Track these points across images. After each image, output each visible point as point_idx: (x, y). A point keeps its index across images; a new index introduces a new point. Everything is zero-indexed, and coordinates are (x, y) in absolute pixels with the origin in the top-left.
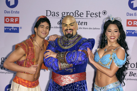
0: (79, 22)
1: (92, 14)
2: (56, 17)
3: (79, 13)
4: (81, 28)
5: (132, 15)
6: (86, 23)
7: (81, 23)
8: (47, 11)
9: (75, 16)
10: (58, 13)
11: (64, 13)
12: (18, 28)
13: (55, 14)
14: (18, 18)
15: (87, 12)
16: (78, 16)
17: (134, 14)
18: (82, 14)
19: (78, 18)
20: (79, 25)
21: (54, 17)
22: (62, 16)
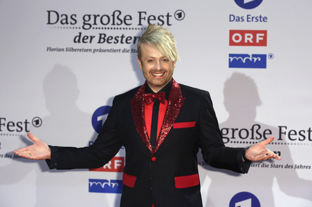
0: (123, 37)
1: (152, 18)
2: (69, 25)
3: (122, 17)
4: (128, 51)
5: (241, 20)
6: (137, 40)
7: (127, 40)
8: (49, 12)
9: (114, 24)
10: (74, 17)
11: (89, 16)
13: (67, 19)
15: (140, 13)
16: (119, 22)
17: (245, 18)
18: (128, 18)
19: (119, 27)
20: (122, 42)
21: (65, 25)
22: (85, 24)
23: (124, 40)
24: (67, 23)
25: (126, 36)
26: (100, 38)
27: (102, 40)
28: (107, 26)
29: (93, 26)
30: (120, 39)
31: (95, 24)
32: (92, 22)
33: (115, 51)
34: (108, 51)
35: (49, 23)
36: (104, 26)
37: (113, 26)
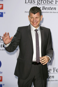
0: (50, 8)
2: (33, 4)
3: (50, 1)
4: (52, 12)
6: (55, 9)
7: (51, 9)
9: (47, 3)
10: (34, 1)
12: (2, 13)
13: (32, 1)
14: (2, 5)
16: (49, 3)
18: (52, 1)
19: (49, 4)
20: (50, 10)
21: (31, 4)
22: (38, 3)
23: (51, 8)
24: (32, 3)
25: (51, 7)
26: (43, 8)
27: (43, 9)
28: (45, 4)
29: (41, 4)
30: (49, 8)
31: (41, 3)
32: (40, 3)
33: (47, 12)
34: (45, 12)
35: (26, 3)
36: (44, 4)
37: (47, 4)
